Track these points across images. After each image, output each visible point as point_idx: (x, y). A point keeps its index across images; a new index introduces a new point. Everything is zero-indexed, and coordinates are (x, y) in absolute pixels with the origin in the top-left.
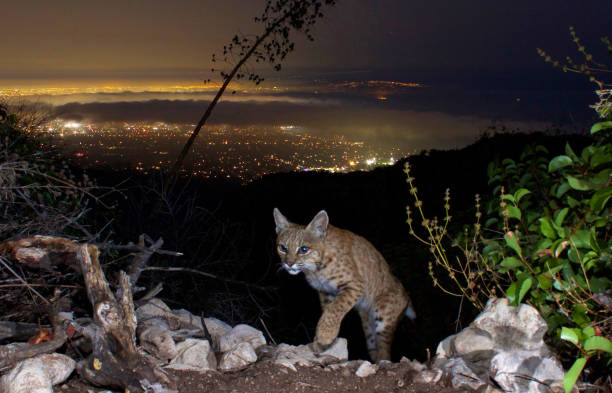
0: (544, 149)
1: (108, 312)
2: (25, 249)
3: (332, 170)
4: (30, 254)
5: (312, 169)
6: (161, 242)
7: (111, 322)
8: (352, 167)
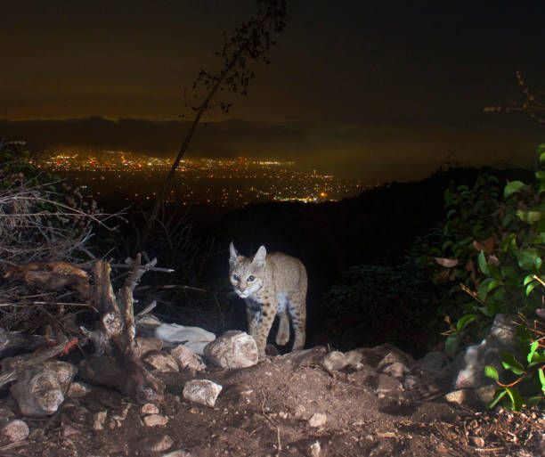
0: (496, 179)
1: (112, 322)
2: (32, 273)
3: (305, 200)
4: (37, 277)
5: (287, 199)
6: (155, 261)
7: (113, 330)
8: (322, 198)
